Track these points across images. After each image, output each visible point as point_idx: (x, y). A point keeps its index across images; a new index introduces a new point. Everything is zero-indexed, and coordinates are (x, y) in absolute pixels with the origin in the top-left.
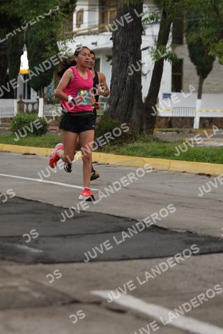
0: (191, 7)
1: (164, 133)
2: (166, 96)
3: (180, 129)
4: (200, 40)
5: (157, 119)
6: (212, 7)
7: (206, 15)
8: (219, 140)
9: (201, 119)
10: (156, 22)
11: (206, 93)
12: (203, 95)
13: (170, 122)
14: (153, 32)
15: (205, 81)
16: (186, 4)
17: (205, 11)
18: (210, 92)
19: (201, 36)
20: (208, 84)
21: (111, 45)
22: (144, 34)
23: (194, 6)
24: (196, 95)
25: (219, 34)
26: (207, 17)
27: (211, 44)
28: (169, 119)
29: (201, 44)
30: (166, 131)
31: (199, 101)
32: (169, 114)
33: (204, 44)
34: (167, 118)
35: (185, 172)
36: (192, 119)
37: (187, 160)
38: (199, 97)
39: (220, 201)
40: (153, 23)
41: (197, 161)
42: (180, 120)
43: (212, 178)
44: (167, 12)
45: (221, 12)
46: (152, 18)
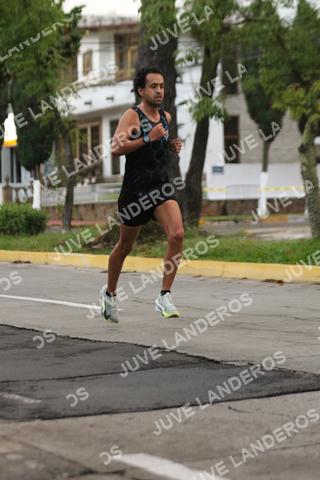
0: (245, 40)
1: (216, 224)
2: (217, 170)
3: (239, 217)
4: (259, 87)
5: (204, 203)
6: (274, 39)
7: (267, 51)
8: (295, 229)
10: (196, 64)
11: (273, 162)
12: (270, 167)
13: (224, 208)
14: (192, 79)
15: (273, 146)
16: (237, 36)
17: (265, 45)
18: (281, 161)
19: (260, 81)
20: (276, 149)
21: (132, 99)
22: (181, 82)
23: (250, 39)
24: (260, 166)
25: (287, 78)
26: (269, 53)
27: (276, 93)
28: (222, 204)
29: (263, 94)
30: (219, 221)
31: (264, 176)
32: (222, 196)
33: (267, 93)
34: (219, 202)
35: (245, 278)
36: (255, 203)
37: (248, 261)
38: (265, 169)
39: (297, 318)
40: (193, 66)
41: (263, 262)
42: (239, 204)
43: (285, 285)
44: (212, 48)
45: (288, 46)
46: (189, 59)
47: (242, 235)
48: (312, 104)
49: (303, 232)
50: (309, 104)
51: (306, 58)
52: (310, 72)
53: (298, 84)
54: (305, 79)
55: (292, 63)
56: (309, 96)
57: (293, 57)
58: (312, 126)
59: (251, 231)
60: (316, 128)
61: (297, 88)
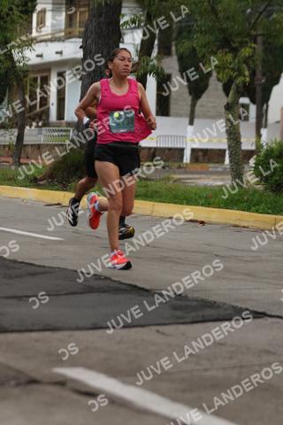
3: (167, 164)
4: (194, 50)
6: (209, 8)
7: (201, 19)
8: (215, 177)
9: (193, 150)
10: (138, 27)
11: (199, 117)
12: (196, 121)
13: (154, 155)
14: (134, 40)
15: (199, 102)
16: (177, 4)
17: (201, 14)
18: (205, 116)
19: (195, 45)
20: (202, 106)
21: (80, 54)
22: (123, 42)
24: (187, 120)
25: (217, 43)
26: (203, 21)
28: (152, 151)
29: (195, 56)
31: (190, 128)
32: (153, 144)
33: (200, 56)
34: (150, 148)
35: (171, 218)
36: (182, 150)
37: (175, 203)
38: (191, 123)
39: (217, 255)
40: (134, 28)
41: (188, 204)
42: (167, 151)
43: (206, 226)
44: (153, 14)
45: (221, 15)
46: (133, 22)
47: (169, 179)
48: (239, 68)
49: (222, 180)
50: (236, 67)
51: (236, 27)
52: (239, 39)
53: (227, 50)
54: (234, 45)
55: (223, 31)
56: (236, 61)
57: (225, 25)
58: (238, 87)
59: (176, 177)
60: (241, 89)
61: (226, 53)
